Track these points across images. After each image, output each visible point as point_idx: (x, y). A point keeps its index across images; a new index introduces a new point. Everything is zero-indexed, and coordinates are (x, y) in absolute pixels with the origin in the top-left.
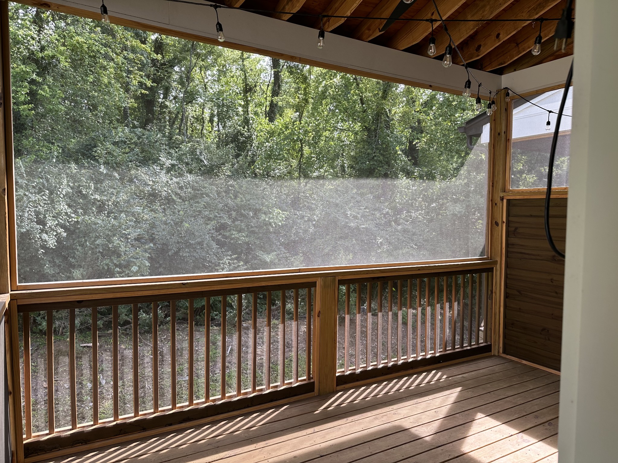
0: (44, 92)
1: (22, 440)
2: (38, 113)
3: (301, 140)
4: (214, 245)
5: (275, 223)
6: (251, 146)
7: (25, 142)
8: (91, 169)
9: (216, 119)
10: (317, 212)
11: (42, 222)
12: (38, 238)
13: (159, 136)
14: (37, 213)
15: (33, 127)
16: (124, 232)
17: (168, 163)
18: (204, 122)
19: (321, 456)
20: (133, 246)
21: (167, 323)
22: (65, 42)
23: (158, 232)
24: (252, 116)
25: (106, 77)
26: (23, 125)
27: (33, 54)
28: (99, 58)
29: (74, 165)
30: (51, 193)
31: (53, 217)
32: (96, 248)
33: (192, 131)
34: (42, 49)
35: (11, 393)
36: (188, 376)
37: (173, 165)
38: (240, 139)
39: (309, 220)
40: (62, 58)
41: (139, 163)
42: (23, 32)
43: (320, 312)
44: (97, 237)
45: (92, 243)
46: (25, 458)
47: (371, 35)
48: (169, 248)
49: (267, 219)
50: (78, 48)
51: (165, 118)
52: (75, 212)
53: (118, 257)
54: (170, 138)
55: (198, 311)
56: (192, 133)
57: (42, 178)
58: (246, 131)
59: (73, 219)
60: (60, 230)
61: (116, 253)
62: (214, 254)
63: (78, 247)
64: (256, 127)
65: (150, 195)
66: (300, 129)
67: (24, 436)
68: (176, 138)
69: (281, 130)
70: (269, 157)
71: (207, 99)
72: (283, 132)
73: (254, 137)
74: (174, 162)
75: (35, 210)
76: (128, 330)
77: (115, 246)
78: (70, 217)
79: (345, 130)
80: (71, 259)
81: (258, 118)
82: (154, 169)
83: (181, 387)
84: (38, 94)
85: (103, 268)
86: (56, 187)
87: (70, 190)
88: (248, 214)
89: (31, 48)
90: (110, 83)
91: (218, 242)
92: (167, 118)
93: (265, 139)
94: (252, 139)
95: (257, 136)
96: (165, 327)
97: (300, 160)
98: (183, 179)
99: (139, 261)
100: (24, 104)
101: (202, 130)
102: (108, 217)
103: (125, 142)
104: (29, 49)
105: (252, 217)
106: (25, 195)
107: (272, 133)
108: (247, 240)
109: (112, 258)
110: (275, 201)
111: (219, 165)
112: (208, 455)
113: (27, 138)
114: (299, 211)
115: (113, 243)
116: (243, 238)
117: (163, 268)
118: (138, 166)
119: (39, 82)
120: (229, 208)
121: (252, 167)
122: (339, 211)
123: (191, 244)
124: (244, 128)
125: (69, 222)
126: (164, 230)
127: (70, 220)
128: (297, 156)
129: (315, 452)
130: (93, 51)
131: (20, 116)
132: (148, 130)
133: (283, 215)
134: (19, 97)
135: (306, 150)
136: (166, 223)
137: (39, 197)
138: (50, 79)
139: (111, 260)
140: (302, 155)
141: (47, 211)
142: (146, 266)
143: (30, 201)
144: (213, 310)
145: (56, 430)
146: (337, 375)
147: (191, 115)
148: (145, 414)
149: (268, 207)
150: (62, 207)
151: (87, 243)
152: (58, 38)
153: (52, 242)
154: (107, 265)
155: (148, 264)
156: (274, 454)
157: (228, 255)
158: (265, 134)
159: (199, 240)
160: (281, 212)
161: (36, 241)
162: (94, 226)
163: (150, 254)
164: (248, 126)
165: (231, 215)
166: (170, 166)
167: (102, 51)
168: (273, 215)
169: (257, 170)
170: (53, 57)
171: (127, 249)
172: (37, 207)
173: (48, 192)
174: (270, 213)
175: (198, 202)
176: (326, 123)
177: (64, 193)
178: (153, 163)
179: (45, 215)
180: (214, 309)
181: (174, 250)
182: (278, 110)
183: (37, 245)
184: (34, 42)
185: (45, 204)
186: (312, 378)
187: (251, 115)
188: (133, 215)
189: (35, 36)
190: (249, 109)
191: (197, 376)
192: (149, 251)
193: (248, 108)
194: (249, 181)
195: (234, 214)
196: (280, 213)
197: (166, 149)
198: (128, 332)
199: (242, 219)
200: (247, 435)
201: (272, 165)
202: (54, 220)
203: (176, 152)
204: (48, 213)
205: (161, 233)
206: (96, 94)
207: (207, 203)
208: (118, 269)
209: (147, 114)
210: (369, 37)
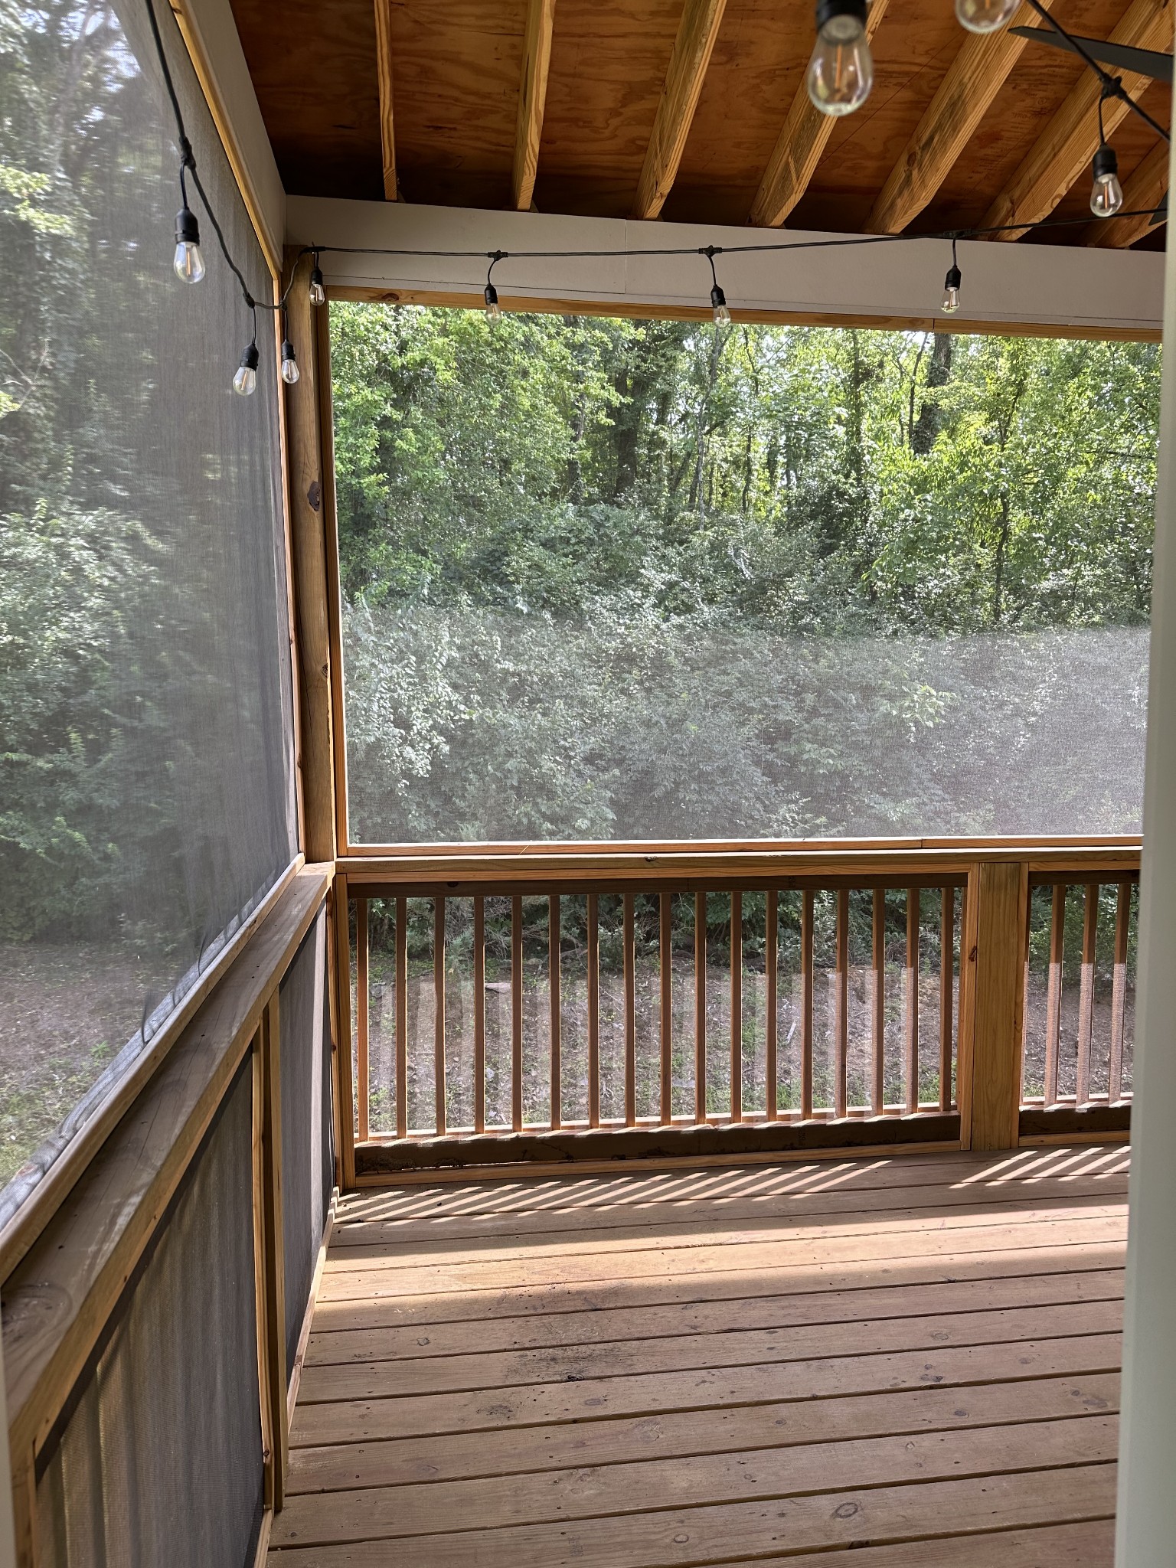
0: (407, 443)
1: (352, 1141)
2: (396, 488)
3: (1003, 496)
4: (758, 777)
5: (916, 723)
6: (866, 521)
7: (372, 553)
8: (500, 604)
9: (781, 459)
10: (1042, 691)
11: (404, 723)
12: (397, 756)
13: (642, 517)
14: (396, 704)
15: (387, 520)
16: (562, 743)
17: (657, 579)
18: (750, 471)
19: (950, 1282)
20: (579, 774)
21: (652, 953)
22: (446, 324)
23: (633, 743)
24: (871, 443)
25: (528, 394)
26: (369, 517)
27: (386, 361)
28: (513, 351)
29: (465, 597)
30: (421, 660)
31: (425, 711)
32: (506, 777)
33: (724, 495)
34: (403, 348)
35: (335, 1048)
36: (692, 1079)
37: (671, 585)
38: (837, 508)
39: (1017, 712)
40: (440, 363)
41: (598, 585)
42: (367, 316)
43: (975, 948)
44: (509, 755)
45: (499, 767)
46: (357, 1175)
47: (1136, 230)
48: (656, 781)
49: (894, 713)
50: (470, 335)
51: (658, 471)
52: (467, 701)
53: (549, 799)
54: (669, 520)
55: (721, 932)
56: (724, 501)
57: (403, 630)
58: (852, 485)
59: (463, 716)
60: (439, 740)
61: (545, 789)
62: (758, 798)
63: (471, 775)
64: (879, 473)
65: (619, 658)
66: (1000, 465)
67: (356, 1135)
68: (683, 519)
69: (947, 472)
70: (910, 548)
71: (757, 413)
72: (953, 478)
73: (872, 496)
74: (674, 577)
75: (392, 697)
76: (569, 961)
77: (543, 775)
78: (455, 710)
79: (1134, 456)
80: (457, 801)
81: (886, 448)
82: (629, 597)
83: (679, 1103)
84: (396, 449)
85: (520, 823)
86: (430, 647)
87: (455, 654)
88: (846, 700)
89: (382, 348)
90: (534, 406)
91: (769, 770)
92: (665, 470)
93: (902, 501)
94: (868, 503)
95: (882, 494)
96: (646, 962)
97: (999, 551)
98: (693, 618)
99: (593, 808)
100: (371, 473)
101: (746, 490)
102: (529, 709)
103: (567, 541)
104: (378, 351)
105: (858, 707)
106: (372, 664)
107: (921, 485)
108: (840, 767)
109: (539, 800)
110: (922, 664)
111: (779, 576)
112: (692, 1232)
113: (377, 544)
114: (989, 689)
115: (541, 767)
116: (831, 762)
117: (644, 826)
118: (596, 594)
119: (396, 422)
120: (798, 686)
121: (864, 576)
122: (1105, 687)
123: (702, 774)
124: (847, 476)
125: (454, 721)
126: (645, 739)
127: (456, 718)
128: (993, 538)
129: (937, 1269)
130: (501, 339)
131: (364, 498)
132: (619, 506)
133: (940, 700)
134: (360, 459)
135: (1019, 520)
136: (648, 724)
137: (400, 670)
138: (417, 413)
139: (536, 804)
140: (1006, 535)
141: (414, 698)
142: (606, 820)
143: (381, 680)
144: (755, 934)
145: (409, 1132)
146: (1022, 1108)
147: (720, 456)
148: (572, 1128)
149: (898, 680)
150: (440, 689)
151: (489, 767)
152: (432, 319)
153: (422, 765)
154: (526, 814)
155: (611, 815)
156: (837, 1257)
157: (791, 801)
158: (903, 488)
159: (722, 763)
160: (934, 692)
161: (393, 761)
162: (503, 731)
163: (616, 794)
164: (858, 471)
165: (803, 701)
166: (663, 587)
167: (518, 336)
168: (913, 701)
169: (879, 583)
170: (423, 362)
171: (569, 781)
172: (394, 691)
173: (414, 658)
174: (904, 695)
175: (725, 673)
176: (1078, 442)
177: (444, 661)
178: (627, 584)
179: (409, 707)
180: (758, 931)
181: (665, 786)
182: (944, 419)
183: (396, 770)
184: (387, 334)
185: (409, 683)
186: (955, 1108)
187: (866, 442)
188: (583, 703)
189: (390, 321)
190: (864, 427)
191: (715, 1084)
192: (614, 786)
193: (859, 423)
194: (853, 615)
195: (810, 698)
196: (931, 695)
197: (657, 548)
198: (568, 966)
199: (830, 711)
200: (782, 1206)
201: (919, 568)
202: (426, 718)
203: (679, 554)
204: (415, 702)
205: (640, 746)
206: (508, 435)
207: (746, 673)
208: (549, 825)
209: (621, 466)
210: (1130, 236)
